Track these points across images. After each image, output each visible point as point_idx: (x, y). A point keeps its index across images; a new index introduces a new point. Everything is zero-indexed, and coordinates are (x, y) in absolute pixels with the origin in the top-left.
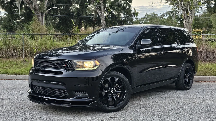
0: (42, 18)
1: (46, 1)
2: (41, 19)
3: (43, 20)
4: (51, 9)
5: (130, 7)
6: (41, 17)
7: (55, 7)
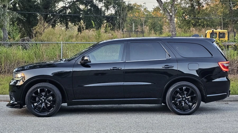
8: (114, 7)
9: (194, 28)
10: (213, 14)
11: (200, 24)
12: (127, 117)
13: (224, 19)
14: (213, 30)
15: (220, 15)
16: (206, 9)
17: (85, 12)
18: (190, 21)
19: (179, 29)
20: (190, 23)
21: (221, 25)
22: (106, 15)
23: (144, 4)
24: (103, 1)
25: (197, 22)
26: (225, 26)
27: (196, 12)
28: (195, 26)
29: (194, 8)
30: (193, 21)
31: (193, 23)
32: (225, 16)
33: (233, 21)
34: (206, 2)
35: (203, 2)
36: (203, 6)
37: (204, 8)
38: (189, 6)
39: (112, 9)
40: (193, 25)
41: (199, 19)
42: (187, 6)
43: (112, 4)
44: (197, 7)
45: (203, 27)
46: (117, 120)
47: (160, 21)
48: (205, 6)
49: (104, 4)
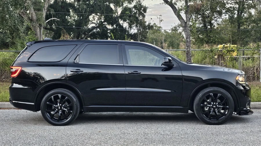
0: (40, 32)
1: (45, 10)
2: (38, 33)
3: (41, 34)
4: (49, 20)
5: (144, 18)
6: (38, 30)
7: (53, 19)
8: (137, 26)
9: (206, 45)
10: (222, 33)
11: (212, 42)
12: (136, 127)
13: (232, 37)
14: (224, 45)
15: (230, 33)
16: (217, 28)
17: (112, 31)
18: (203, 39)
19: (193, 46)
20: (203, 40)
21: (230, 42)
22: (130, 33)
23: (160, 16)
24: (127, 21)
25: (209, 40)
26: (234, 43)
27: (209, 31)
28: (207, 43)
29: (207, 27)
30: (206, 39)
31: (206, 41)
32: (233, 35)
33: (241, 39)
34: (217, 22)
35: (214, 22)
36: (214, 26)
37: (215, 28)
38: (202, 26)
39: (134, 28)
40: (206, 42)
41: (211, 37)
42: (201, 26)
43: (135, 23)
44: (209, 27)
45: (215, 43)
46: (124, 130)
47: (178, 39)
48: (216, 26)
49: (128, 24)
